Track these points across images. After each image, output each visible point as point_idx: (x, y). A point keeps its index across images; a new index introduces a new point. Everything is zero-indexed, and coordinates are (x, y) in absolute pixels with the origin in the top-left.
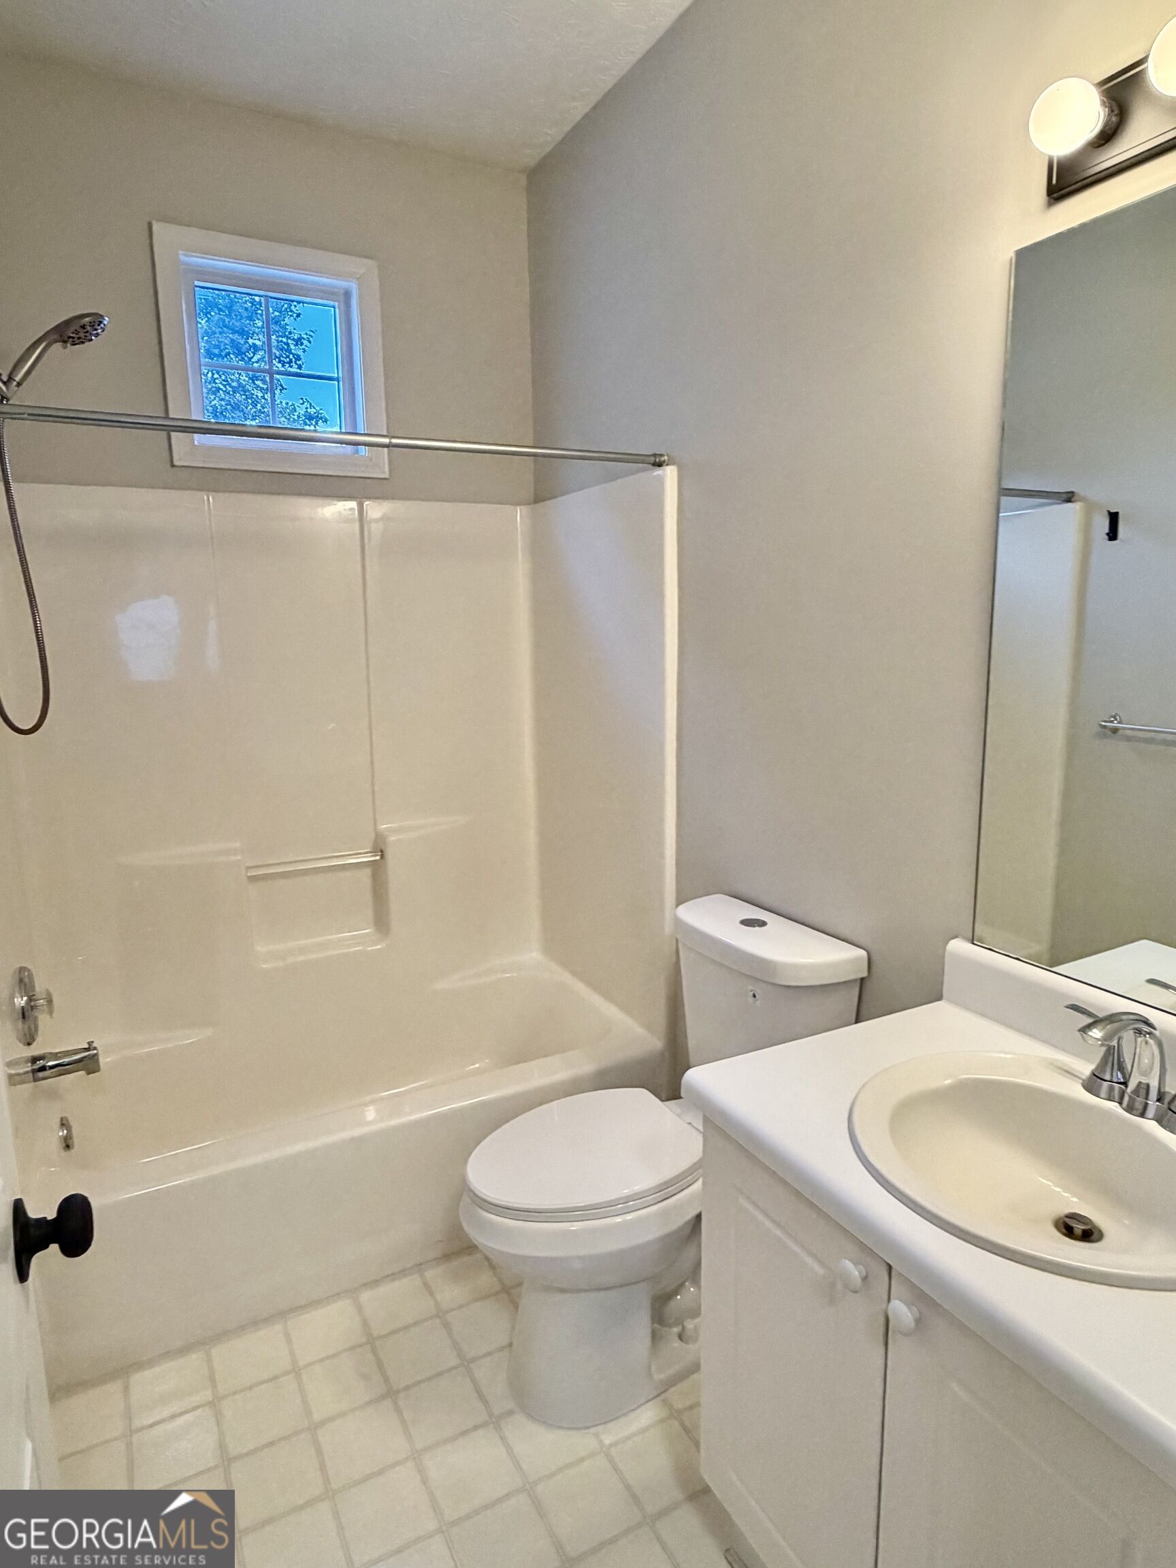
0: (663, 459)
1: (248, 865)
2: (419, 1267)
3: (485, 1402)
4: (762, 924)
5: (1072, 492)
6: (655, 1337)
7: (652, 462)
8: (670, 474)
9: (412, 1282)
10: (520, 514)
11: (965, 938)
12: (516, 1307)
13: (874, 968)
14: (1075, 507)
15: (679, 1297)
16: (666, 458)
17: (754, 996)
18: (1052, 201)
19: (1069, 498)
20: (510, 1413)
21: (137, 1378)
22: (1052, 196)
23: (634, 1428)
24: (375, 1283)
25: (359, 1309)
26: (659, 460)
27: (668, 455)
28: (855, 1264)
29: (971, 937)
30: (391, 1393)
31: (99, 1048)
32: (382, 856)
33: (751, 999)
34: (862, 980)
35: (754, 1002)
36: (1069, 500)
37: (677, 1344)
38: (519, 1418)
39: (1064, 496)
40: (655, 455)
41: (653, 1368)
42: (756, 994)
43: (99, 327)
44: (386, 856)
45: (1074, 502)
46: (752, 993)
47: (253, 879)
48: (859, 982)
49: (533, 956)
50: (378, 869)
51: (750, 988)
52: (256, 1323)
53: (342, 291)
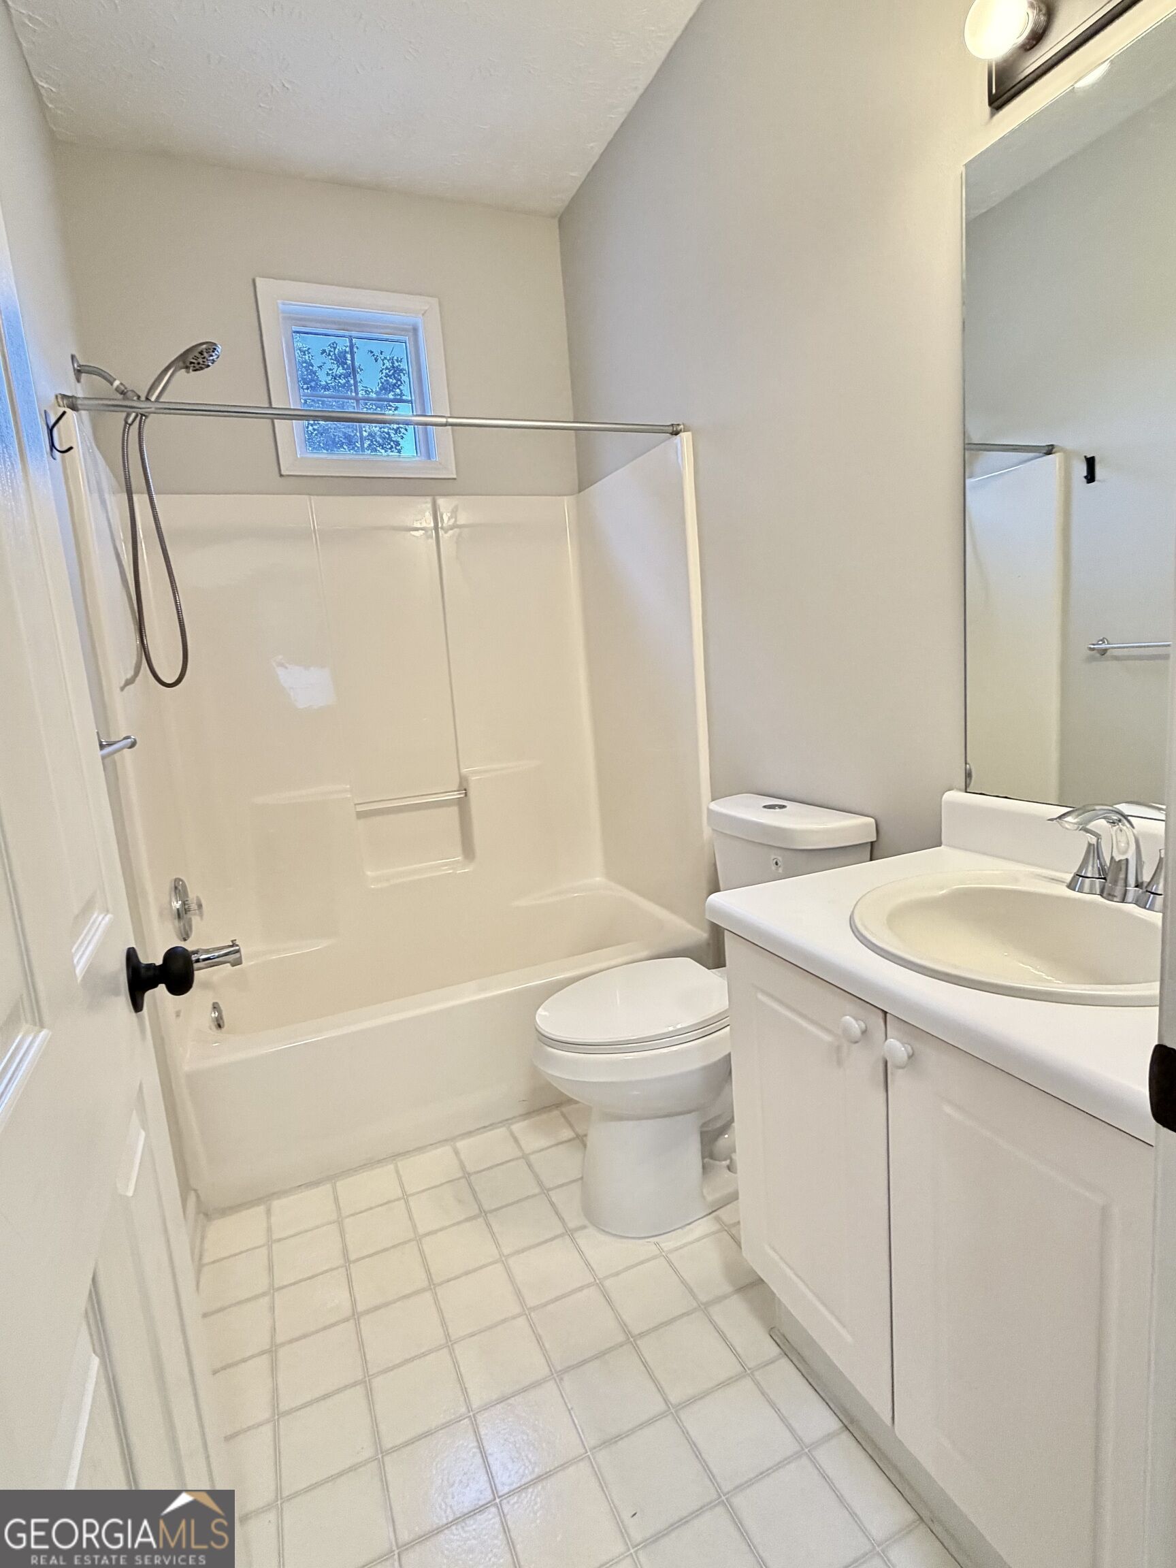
0: (679, 428)
1: (356, 802)
2: (506, 1122)
3: (561, 1219)
4: (784, 807)
5: (1052, 445)
6: (705, 1168)
7: (671, 431)
8: (686, 436)
9: (501, 1132)
10: (567, 502)
11: (960, 790)
12: (585, 1146)
13: (882, 832)
14: (1055, 458)
15: (726, 1136)
16: (682, 426)
17: (777, 864)
18: (994, 110)
19: (1050, 450)
20: (584, 1227)
21: (276, 1204)
22: (993, 105)
23: (691, 1238)
24: (469, 1134)
25: (457, 1153)
26: (676, 429)
27: (683, 424)
28: (856, 1019)
29: (964, 787)
30: (483, 1213)
31: (240, 945)
32: (466, 794)
33: (774, 867)
34: (872, 843)
35: (777, 869)
36: (1049, 453)
37: (727, 1174)
38: (591, 1230)
39: (1047, 448)
40: (672, 425)
41: (705, 1191)
42: (778, 862)
43: (214, 354)
44: (468, 794)
45: (1054, 453)
46: (774, 862)
47: (361, 815)
48: (870, 844)
49: (599, 879)
50: (463, 804)
51: (773, 857)
52: (371, 1163)
53: (411, 327)
